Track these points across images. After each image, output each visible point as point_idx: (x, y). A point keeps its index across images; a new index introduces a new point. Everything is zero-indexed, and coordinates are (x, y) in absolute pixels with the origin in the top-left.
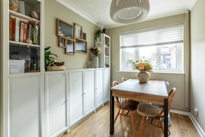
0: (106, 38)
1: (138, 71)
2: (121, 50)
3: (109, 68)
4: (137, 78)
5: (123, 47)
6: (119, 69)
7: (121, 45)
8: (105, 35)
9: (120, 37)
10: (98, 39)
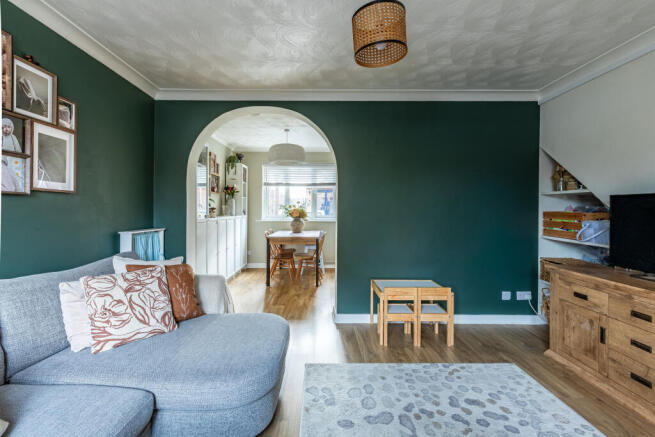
0: (245, 170)
1: (291, 219)
2: (264, 187)
3: (246, 216)
4: (290, 227)
5: (267, 184)
6: (260, 217)
7: (264, 181)
8: (244, 166)
9: (263, 168)
10: (232, 171)
